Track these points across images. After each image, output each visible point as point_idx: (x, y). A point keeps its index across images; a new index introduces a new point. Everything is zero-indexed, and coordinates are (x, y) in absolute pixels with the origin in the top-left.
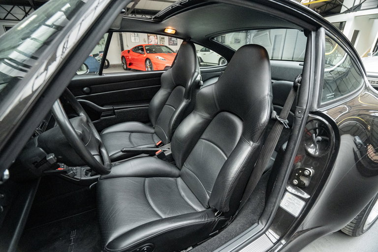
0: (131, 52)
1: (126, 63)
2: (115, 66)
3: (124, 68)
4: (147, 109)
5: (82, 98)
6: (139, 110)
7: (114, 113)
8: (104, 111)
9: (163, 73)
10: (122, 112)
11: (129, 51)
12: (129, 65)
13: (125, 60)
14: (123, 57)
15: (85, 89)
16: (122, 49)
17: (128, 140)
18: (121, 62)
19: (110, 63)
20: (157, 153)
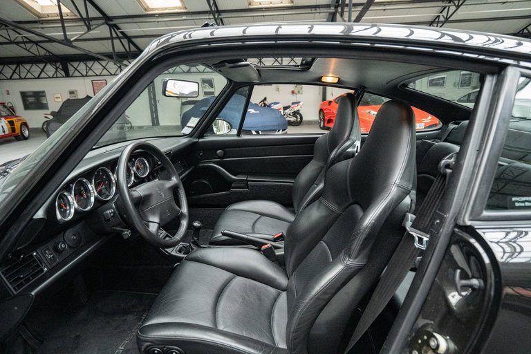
0: (333, 104)
1: (324, 119)
2: (310, 123)
3: (320, 126)
4: (291, 187)
5: (214, 163)
6: (281, 186)
7: (247, 186)
8: (235, 180)
9: (317, 138)
10: (256, 186)
11: (330, 102)
12: (328, 123)
13: (324, 116)
14: (321, 111)
15: (219, 151)
16: (324, 98)
17: (252, 225)
18: (317, 118)
19: (304, 119)
20: (263, 247)
